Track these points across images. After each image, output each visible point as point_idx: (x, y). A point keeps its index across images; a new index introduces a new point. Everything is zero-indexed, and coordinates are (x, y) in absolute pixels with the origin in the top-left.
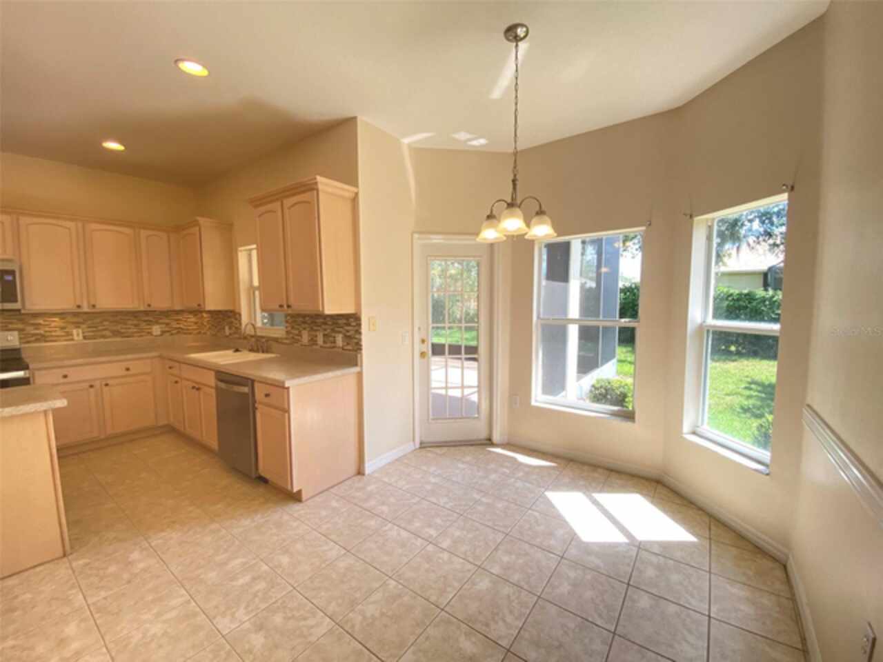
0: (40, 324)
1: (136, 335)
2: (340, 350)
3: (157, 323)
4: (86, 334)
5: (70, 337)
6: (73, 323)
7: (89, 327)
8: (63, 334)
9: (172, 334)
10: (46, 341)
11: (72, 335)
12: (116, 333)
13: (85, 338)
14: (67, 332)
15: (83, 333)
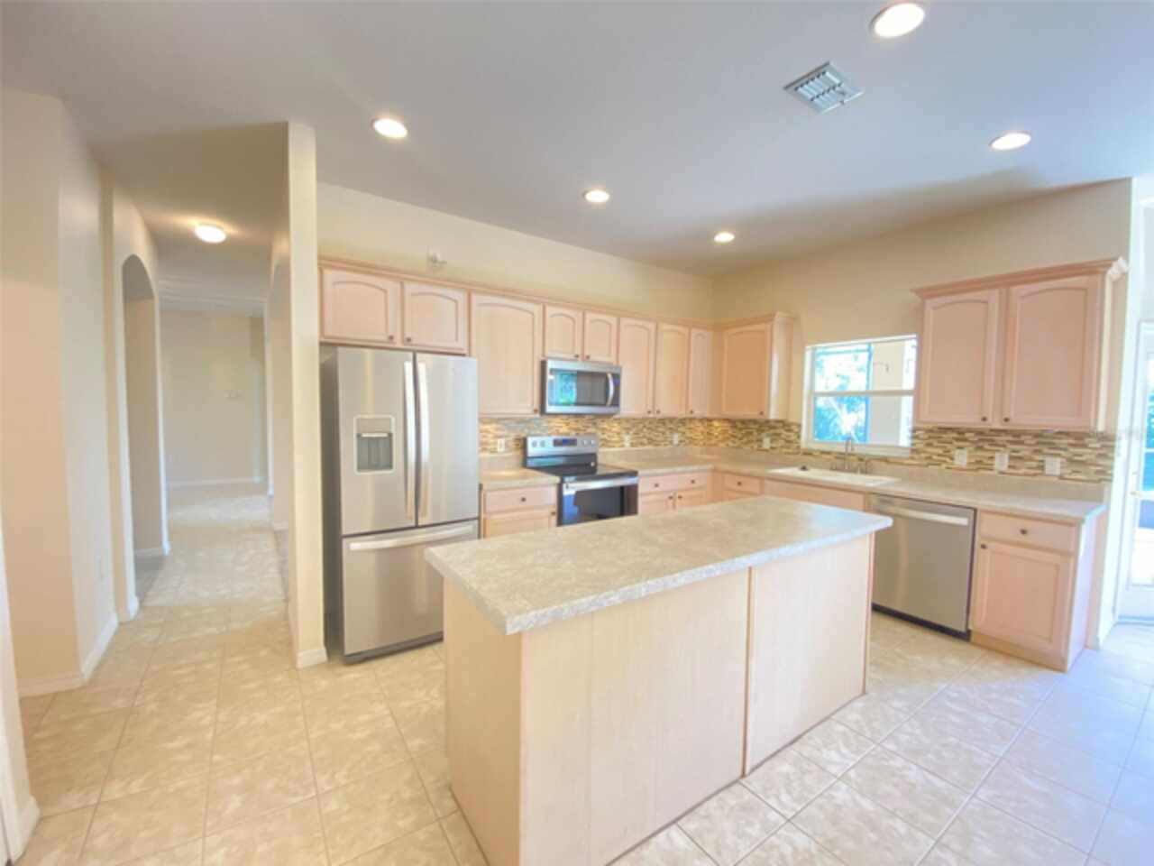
1: (662, 443)
2: (1055, 479)
3: (677, 431)
7: (634, 434)
9: (686, 444)
12: (651, 441)
13: (631, 445)
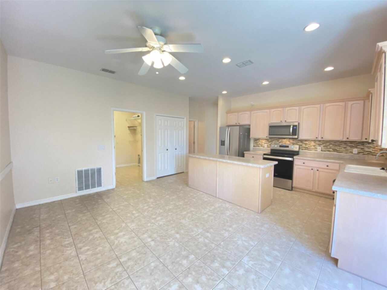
0: (307, 144)
1: (344, 152)
4: (322, 149)
5: (316, 150)
6: (319, 144)
7: (324, 146)
8: (314, 148)
9: (364, 154)
10: (308, 150)
11: (317, 149)
13: (322, 150)
14: (315, 148)
15: (321, 148)
